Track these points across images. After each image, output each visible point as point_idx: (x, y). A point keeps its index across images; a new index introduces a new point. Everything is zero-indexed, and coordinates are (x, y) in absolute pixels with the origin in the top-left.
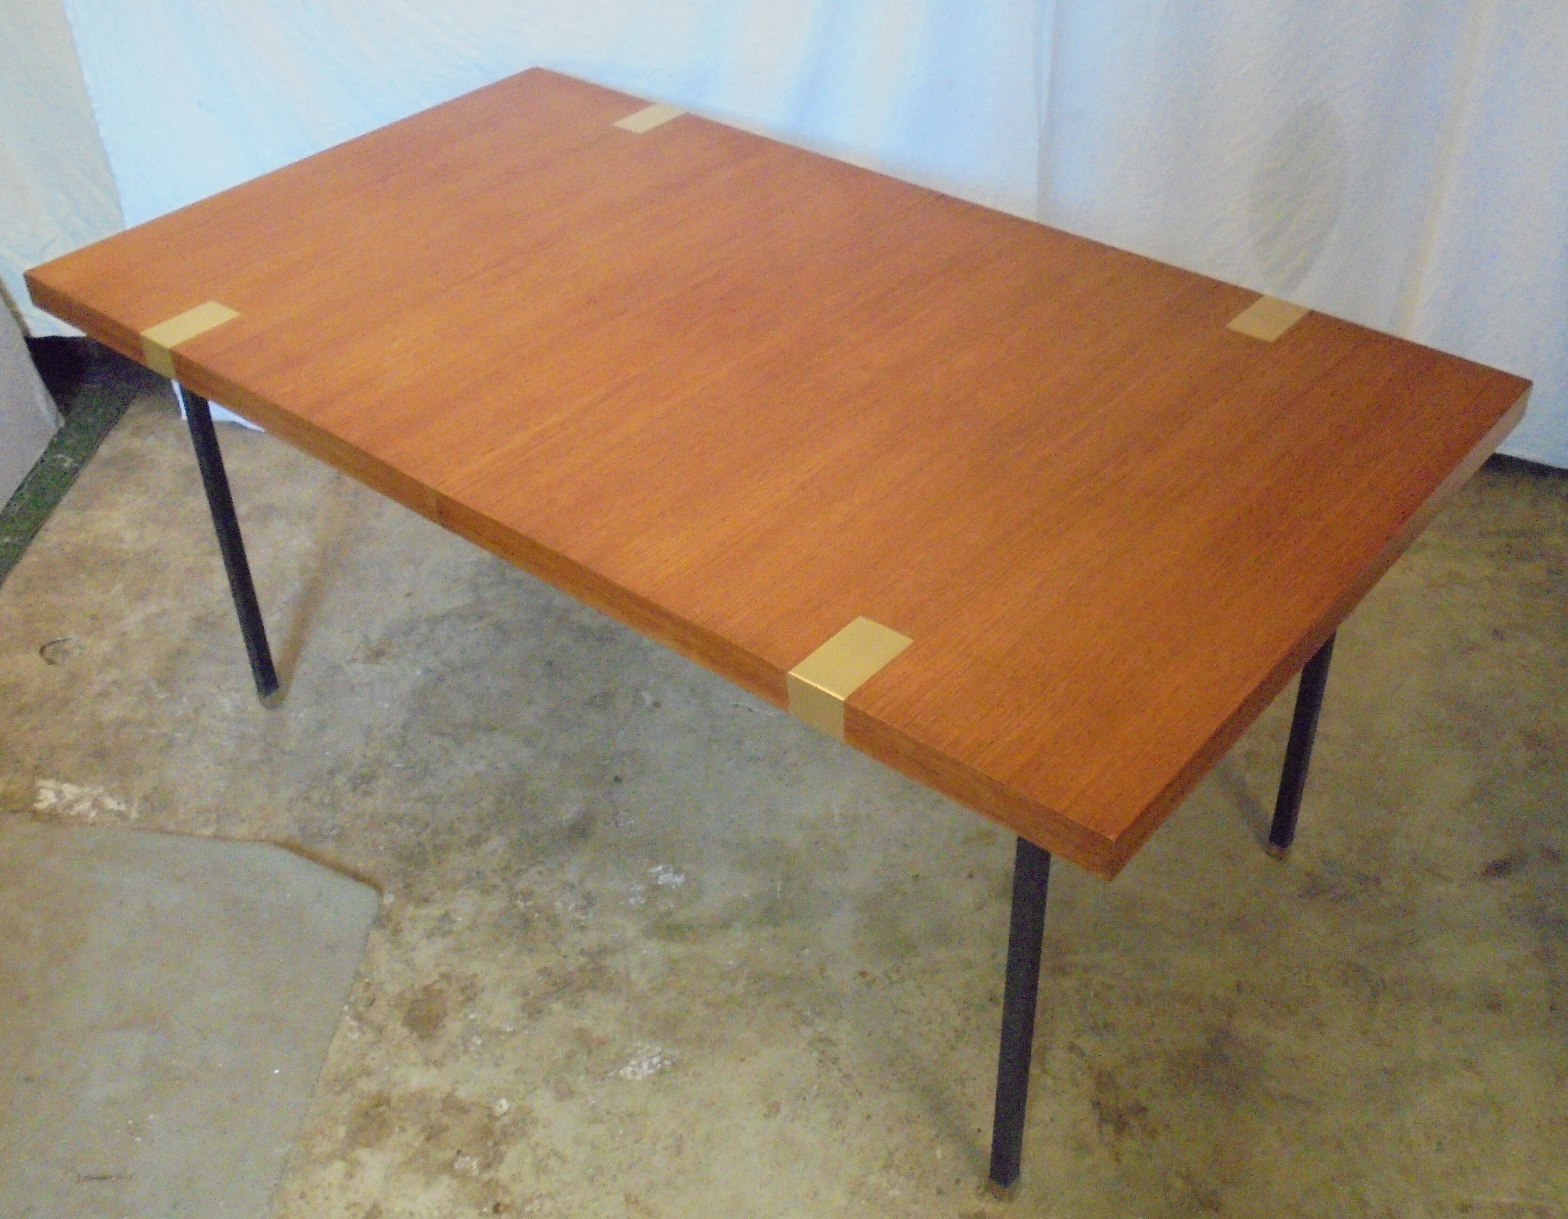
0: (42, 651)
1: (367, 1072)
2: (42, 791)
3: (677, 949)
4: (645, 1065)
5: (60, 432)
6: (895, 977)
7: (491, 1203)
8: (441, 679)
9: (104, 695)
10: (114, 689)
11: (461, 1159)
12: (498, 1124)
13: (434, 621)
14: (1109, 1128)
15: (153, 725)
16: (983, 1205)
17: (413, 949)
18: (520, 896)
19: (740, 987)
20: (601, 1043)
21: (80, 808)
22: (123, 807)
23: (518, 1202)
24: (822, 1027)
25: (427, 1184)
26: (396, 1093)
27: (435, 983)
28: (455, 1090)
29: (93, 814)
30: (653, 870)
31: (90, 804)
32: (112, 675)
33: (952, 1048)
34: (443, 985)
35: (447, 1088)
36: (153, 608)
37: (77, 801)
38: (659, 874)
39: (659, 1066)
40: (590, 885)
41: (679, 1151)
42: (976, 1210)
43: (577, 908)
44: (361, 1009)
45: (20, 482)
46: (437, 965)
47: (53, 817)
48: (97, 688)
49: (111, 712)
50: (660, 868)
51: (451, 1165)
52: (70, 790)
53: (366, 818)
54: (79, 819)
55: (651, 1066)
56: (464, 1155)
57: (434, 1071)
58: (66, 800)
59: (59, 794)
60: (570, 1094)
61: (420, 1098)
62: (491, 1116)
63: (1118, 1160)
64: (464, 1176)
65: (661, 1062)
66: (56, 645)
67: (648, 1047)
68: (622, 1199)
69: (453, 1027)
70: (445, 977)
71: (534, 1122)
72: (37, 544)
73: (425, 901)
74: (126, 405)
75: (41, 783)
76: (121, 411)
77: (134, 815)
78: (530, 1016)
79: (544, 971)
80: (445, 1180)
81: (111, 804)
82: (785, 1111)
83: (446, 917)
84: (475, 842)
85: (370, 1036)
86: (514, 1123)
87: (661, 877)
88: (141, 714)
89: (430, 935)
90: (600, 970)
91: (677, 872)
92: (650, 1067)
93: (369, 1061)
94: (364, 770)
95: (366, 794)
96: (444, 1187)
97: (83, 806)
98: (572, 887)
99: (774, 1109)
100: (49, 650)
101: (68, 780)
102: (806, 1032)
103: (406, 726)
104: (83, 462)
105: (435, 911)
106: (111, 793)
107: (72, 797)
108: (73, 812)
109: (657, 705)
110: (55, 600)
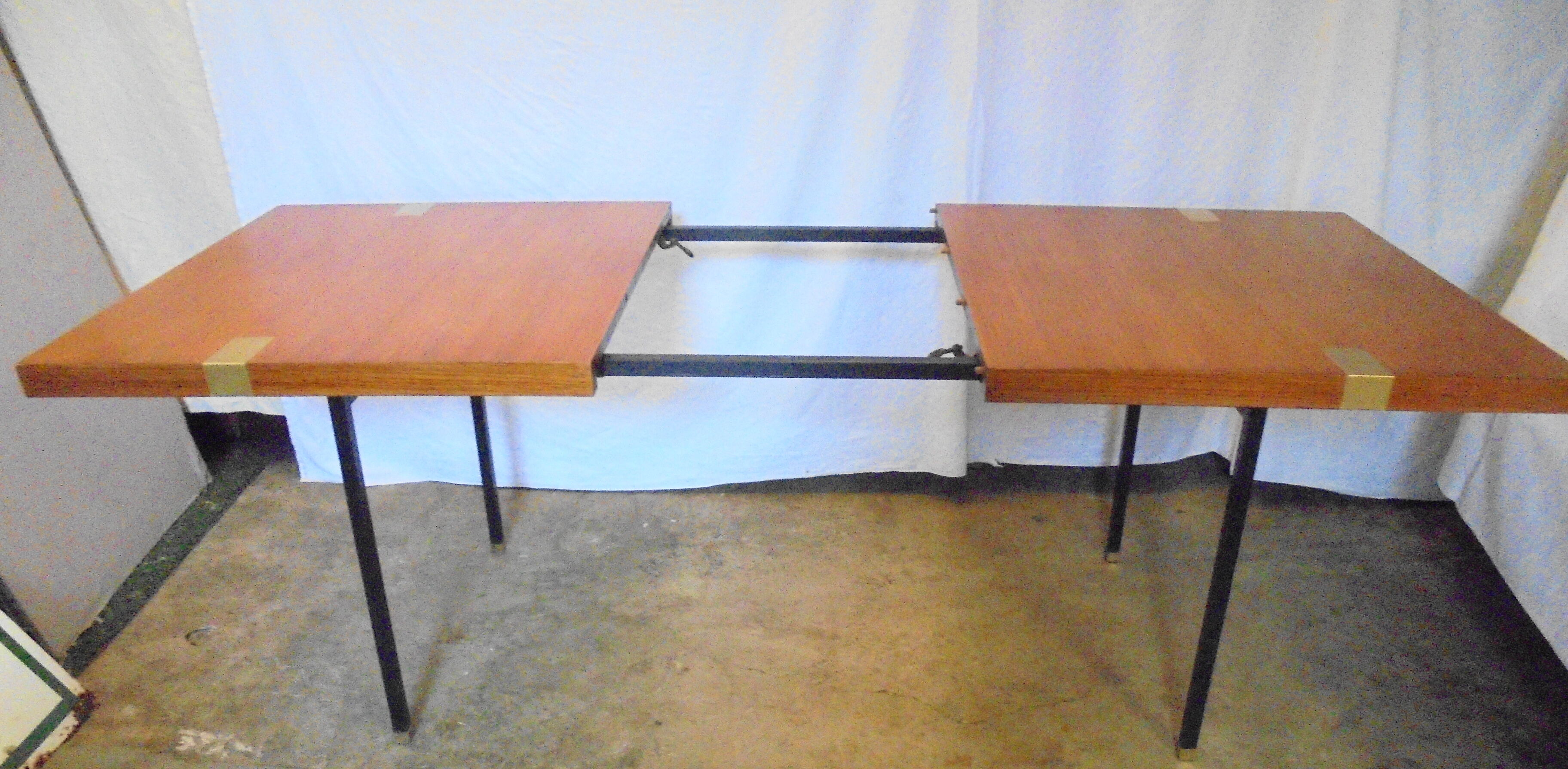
0: (188, 636)
2: (184, 738)
5: (209, 485)
8: (509, 653)
9: (237, 667)
10: (244, 663)
13: (502, 613)
15: (276, 688)
21: (215, 750)
22: (250, 749)
29: (225, 754)
31: (222, 746)
32: (241, 654)
36: (277, 606)
37: (213, 744)
47: (192, 756)
48: (231, 663)
49: (244, 678)
52: (206, 737)
53: (451, 755)
54: (214, 759)
58: (203, 744)
59: (197, 739)
66: (199, 632)
72: (188, 562)
74: (261, 469)
75: (182, 731)
76: (256, 474)
77: (259, 754)
81: (240, 747)
88: (267, 681)
94: (449, 719)
95: (451, 737)
97: (218, 749)
100: (194, 635)
101: (206, 729)
103: (482, 687)
104: (226, 507)
106: (241, 740)
107: (208, 742)
108: (208, 753)
109: (686, 669)
110: (200, 601)
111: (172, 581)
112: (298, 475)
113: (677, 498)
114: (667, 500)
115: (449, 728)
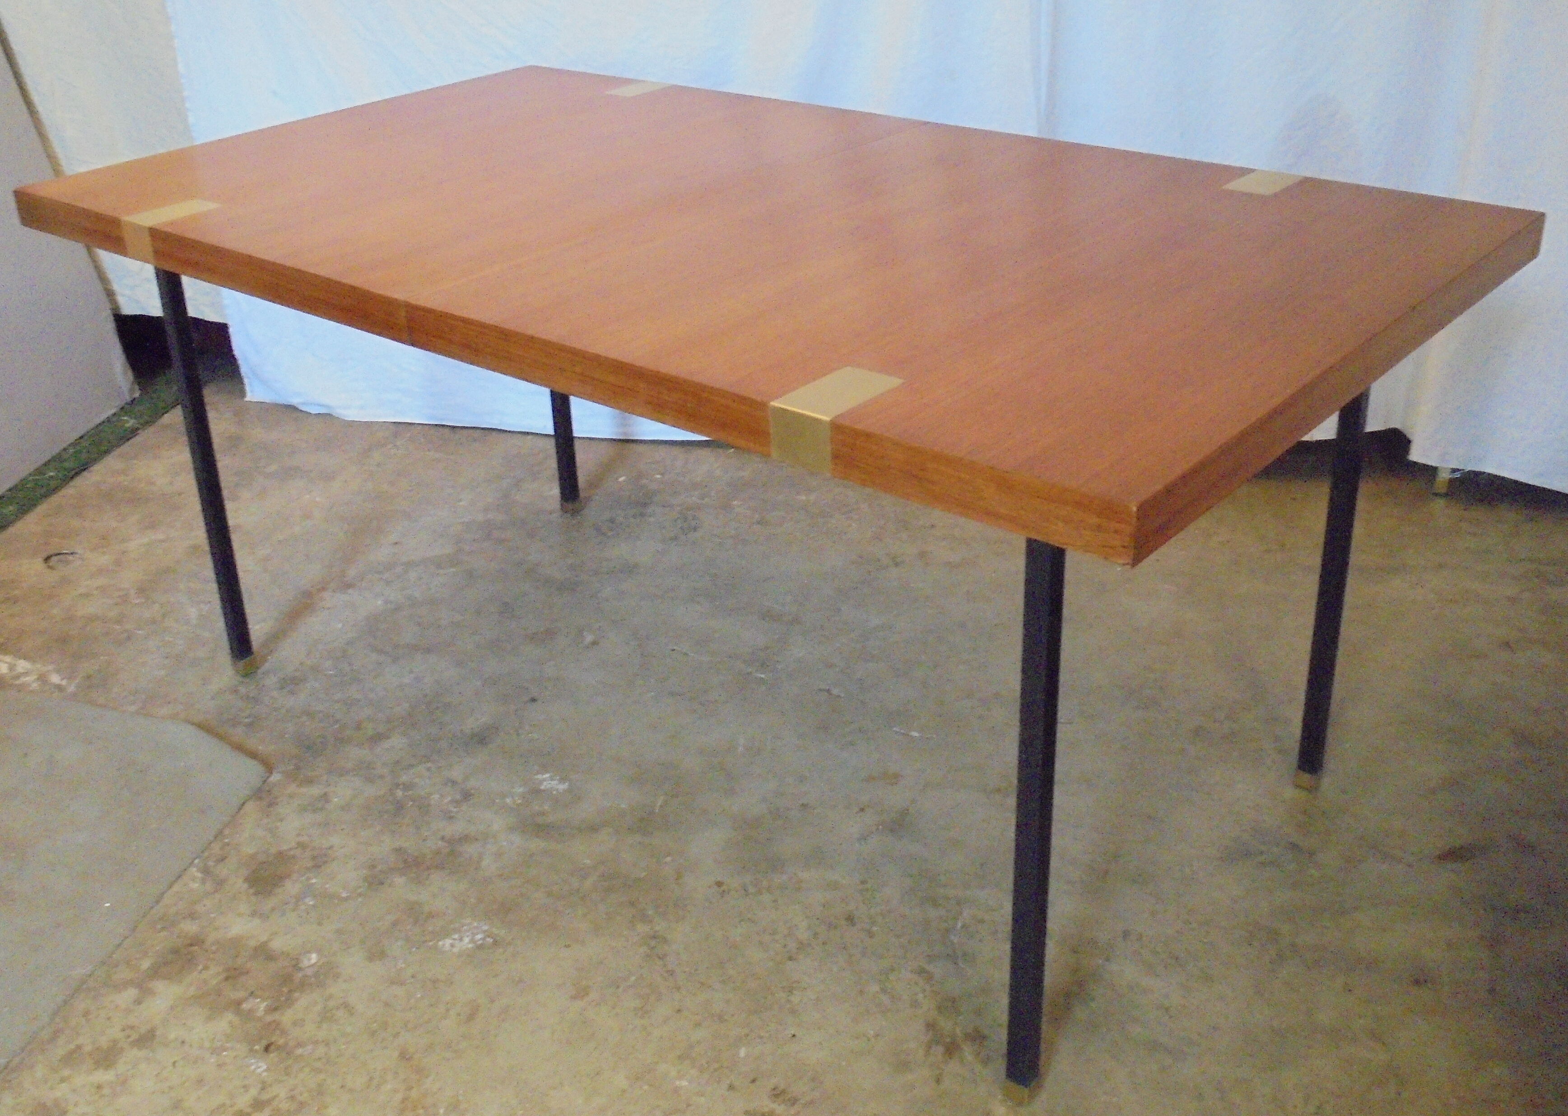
0: (47, 559)
1: (192, 916)
3: (536, 844)
4: (466, 940)
5: (132, 401)
6: (751, 890)
7: (264, 1043)
8: (398, 610)
9: (86, 596)
10: (97, 593)
11: (251, 1000)
12: (300, 975)
13: (410, 565)
14: (939, 1050)
15: (119, 622)
16: (774, 1106)
17: (281, 820)
18: (401, 787)
19: (589, 883)
20: (431, 916)
21: (26, 680)
22: (64, 683)
23: (292, 1044)
24: (660, 926)
25: (209, 1019)
26: (212, 937)
27: (291, 849)
28: (270, 940)
29: (35, 686)
30: (539, 777)
31: (36, 677)
32: (101, 581)
33: (791, 959)
34: (298, 852)
35: (264, 938)
37: (26, 674)
38: (544, 780)
39: (480, 942)
40: (472, 783)
41: (471, 1017)
42: (766, 1110)
43: (452, 801)
44: (211, 863)
45: (82, 433)
46: (298, 835)
48: (82, 590)
49: (90, 608)
50: (547, 775)
51: (239, 1003)
52: (22, 665)
53: (283, 712)
54: (21, 688)
55: (472, 941)
56: (257, 997)
57: (257, 921)
58: (17, 672)
59: (12, 668)
60: (382, 955)
61: (236, 943)
62: (297, 967)
63: (938, 1081)
64: (249, 1015)
65: (483, 939)
66: (61, 556)
67: (475, 924)
68: (396, 1054)
69: (291, 888)
70: (302, 846)
71: (337, 976)
72: (78, 481)
73: (309, 781)
77: (72, 689)
78: (370, 884)
79: (399, 850)
80: (230, 1016)
81: (55, 679)
82: (594, 995)
83: (325, 797)
84: (377, 738)
85: (209, 886)
86: (316, 975)
87: (545, 783)
88: (113, 614)
89: (303, 809)
90: (453, 853)
91: (562, 780)
92: (470, 942)
93: (199, 908)
94: (297, 674)
95: (292, 693)
96: (224, 1023)
97: (30, 680)
98: (454, 783)
99: (581, 993)
100: (54, 559)
101: (25, 658)
102: (642, 928)
103: (350, 643)
104: (144, 425)
105: (315, 791)
106: (58, 671)
107: (22, 671)
108: (17, 682)
109: (594, 643)
110: (76, 523)
111: (55, 500)
112: (242, 393)
113: (676, 451)
114: (662, 451)
115: (291, 683)
